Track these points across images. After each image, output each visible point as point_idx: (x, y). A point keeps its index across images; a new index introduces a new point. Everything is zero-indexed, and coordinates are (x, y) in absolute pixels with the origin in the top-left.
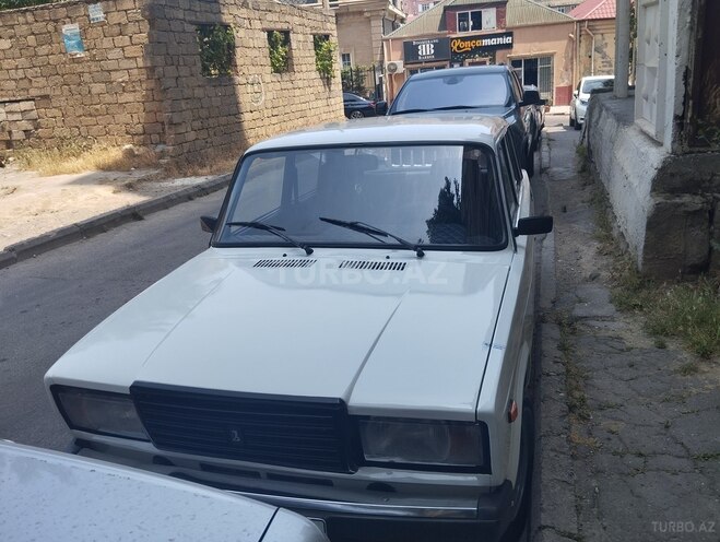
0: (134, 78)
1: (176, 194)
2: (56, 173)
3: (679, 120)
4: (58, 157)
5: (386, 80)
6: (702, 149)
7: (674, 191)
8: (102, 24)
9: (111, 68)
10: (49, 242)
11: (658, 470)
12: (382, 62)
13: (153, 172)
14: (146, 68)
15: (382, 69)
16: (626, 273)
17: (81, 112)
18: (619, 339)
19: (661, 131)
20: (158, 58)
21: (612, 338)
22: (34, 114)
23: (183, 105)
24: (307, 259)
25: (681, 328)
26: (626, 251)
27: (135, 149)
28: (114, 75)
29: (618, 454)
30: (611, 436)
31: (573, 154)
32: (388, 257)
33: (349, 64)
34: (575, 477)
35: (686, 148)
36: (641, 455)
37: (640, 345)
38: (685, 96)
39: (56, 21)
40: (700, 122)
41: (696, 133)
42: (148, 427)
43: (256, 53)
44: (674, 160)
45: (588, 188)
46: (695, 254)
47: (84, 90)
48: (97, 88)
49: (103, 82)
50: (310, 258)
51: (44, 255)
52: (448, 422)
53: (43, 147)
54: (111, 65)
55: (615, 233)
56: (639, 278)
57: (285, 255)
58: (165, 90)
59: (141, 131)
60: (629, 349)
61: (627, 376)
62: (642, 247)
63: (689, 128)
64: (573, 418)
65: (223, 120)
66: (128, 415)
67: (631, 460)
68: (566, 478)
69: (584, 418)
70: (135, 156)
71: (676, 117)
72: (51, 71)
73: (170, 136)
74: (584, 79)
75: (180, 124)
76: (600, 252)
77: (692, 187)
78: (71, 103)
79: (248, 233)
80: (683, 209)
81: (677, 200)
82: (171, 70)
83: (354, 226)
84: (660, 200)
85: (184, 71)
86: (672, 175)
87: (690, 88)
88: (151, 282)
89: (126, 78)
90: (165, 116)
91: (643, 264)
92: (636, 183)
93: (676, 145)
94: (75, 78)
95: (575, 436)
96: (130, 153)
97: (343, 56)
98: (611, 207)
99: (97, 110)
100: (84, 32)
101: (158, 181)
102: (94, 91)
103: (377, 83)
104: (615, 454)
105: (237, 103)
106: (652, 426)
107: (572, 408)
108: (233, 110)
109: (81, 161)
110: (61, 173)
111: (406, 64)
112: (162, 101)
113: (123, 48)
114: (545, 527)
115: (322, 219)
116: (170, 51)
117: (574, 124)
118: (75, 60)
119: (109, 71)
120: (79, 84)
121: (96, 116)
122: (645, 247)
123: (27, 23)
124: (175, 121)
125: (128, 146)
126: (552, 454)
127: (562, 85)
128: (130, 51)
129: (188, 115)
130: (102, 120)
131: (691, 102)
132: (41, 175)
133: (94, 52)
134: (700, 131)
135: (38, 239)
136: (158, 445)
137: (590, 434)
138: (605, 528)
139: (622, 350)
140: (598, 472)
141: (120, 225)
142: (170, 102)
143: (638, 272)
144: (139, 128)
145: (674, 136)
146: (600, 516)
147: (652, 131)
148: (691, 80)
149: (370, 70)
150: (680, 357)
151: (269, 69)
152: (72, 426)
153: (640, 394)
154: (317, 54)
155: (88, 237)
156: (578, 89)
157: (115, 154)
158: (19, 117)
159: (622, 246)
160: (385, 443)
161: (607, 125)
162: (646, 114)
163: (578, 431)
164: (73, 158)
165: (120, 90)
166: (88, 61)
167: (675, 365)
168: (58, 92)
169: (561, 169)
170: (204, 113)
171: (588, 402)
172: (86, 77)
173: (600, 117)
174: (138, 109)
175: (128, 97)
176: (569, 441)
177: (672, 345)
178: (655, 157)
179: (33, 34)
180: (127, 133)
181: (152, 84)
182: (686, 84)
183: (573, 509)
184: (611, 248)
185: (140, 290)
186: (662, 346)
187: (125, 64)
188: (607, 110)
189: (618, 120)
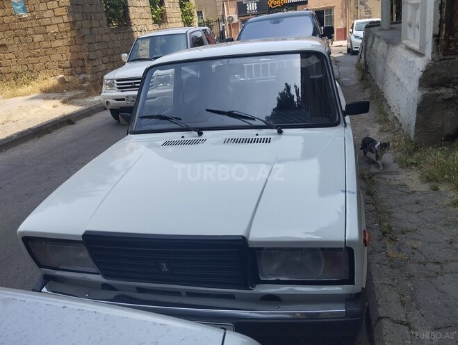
0: (62, 30)
1: (95, 106)
2: (14, 96)
3: (436, 37)
4: (14, 85)
5: (227, 27)
6: (452, 57)
7: (434, 86)
9: (46, 23)
10: (13, 141)
11: (451, 272)
12: (223, 16)
13: (79, 92)
14: (70, 22)
15: (224, 21)
16: (403, 143)
17: (28, 54)
18: (405, 185)
19: (423, 46)
20: (77, 15)
21: (401, 186)
23: (96, 46)
24: (199, 138)
25: (446, 176)
26: (400, 129)
27: (65, 78)
28: (48, 29)
29: (422, 263)
30: (415, 251)
31: (354, 69)
32: (257, 135)
33: (202, 18)
34: (396, 281)
35: (441, 56)
36: (437, 263)
37: (421, 189)
38: (440, 21)
40: (451, 38)
41: (448, 45)
42: (98, 264)
43: (142, 10)
44: (434, 65)
45: (367, 91)
46: (449, 128)
47: (29, 39)
48: (38, 38)
49: (41, 34)
50: (202, 138)
51: (10, 150)
52: (323, 249)
53: (4, 80)
54: (46, 22)
55: (390, 118)
56: (413, 145)
57: (183, 137)
58: (83, 37)
59: (69, 65)
60: (414, 192)
61: (416, 210)
62: (414, 124)
63: (443, 43)
64: (386, 240)
66: (81, 255)
67: (431, 267)
68: (390, 282)
69: (393, 240)
70: (66, 82)
71: (434, 36)
72: (6, 28)
73: (89, 68)
74: (356, 22)
75: (94, 59)
76: (382, 131)
77: (446, 82)
78: (21, 49)
79: (154, 124)
80: (441, 97)
81: (437, 92)
82: (86, 23)
83: (231, 114)
84: (425, 92)
85: (95, 24)
86: (433, 75)
87: (444, 15)
88: (84, 164)
89: (57, 30)
90: (84, 55)
91: (415, 136)
92: (406, 82)
93: (434, 55)
94: (22, 32)
95: (390, 253)
96: (62, 80)
97: (198, 13)
98: (386, 101)
99: (38, 52)
101: (83, 98)
102: (36, 40)
103: (221, 30)
104: (420, 263)
105: (131, 45)
106: (441, 243)
107: (384, 234)
109: (30, 87)
110: (17, 96)
111: (239, 17)
112: (81, 45)
113: (53, 10)
114: (382, 318)
115: (208, 110)
116: (85, 11)
117: (351, 51)
118: (21, 20)
119: (45, 26)
120: (26, 36)
121: (38, 57)
122: (416, 124)
124: (92, 56)
125: (61, 76)
126: (378, 266)
127: (340, 27)
128: (59, 12)
129: (99, 53)
130: (43, 59)
131: (444, 25)
132: (4, 98)
133: (34, 13)
134: (452, 44)
135: (5, 139)
136: (106, 276)
137: (399, 250)
138: (423, 316)
139: (409, 193)
140: (410, 277)
141: (60, 128)
142: (87, 44)
143: (410, 141)
144: (68, 63)
145: (433, 48)
146: (418, 307)
147: (416, 47)
148: (444, 10)
149: (216, 22)
150: (449, 195)
151: (151, 21)
152: (40, 266)
153: (427, 222)
154: (182, 11)
155: (39, 137)
156: (352, 28)
157: (52, 81)
159: (397, 126)
160: (275, 266)
161: (380, 47)
162: (410, 36)
163: (391, 249)
164: (26, 86)
165: (53, 38)
166: (30, 20)
167: (447, 201)
168: (12, 42)
169: (347, 79)
170: (110, 52)
171: (394, 229)
172: (30, 31)
173: (373, 43)
174: (66, 50)
175: (59, 43)
176: (387, 256)
177: (442, 188)
178: (420, 64)
180: (60, 67)
181: (74, 33)
182: (441, 13)
183: (400, 304)
184: (388, 128)
185: (77, 170)
186: (436, 189)
187: (55, 20)
188: (379, 37)
189: (388, 43)
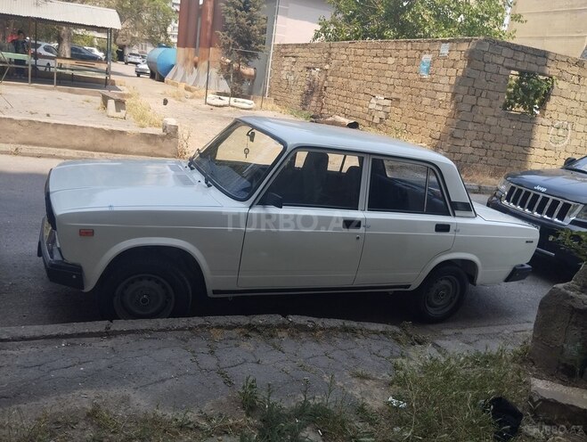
0: (448, 100)
8: (445, 58)
9: (438, 89)
17: (412, 114)
20: (462, 88)
22: (388, 109)
28: (438, 95)
39: (421, 51)
47: (419, 99)
48: (426, 101)
49: (430, 98)
54: (439, 87)
58: (459, 112)
59: (438, 137)
65: (508, 147)
72: (407, 84)
73: (448, 144)
78: (409, 107)
82: (471, 99)
85: (483, 102)
89: (444, 98)
90: (450, 130)
94: (417, 91)
99: (420, 116)
100: (433, 61)
102: (424, 103)
105: (530, 139)
108: (525, 142)
113: (450, 77)
116: (476, 86)
118: (422, 80)
119: (437, 91)
120: (418, 96)
121: (418, 120)
123: (407, 50)
124: (456, 135)
130: (420, 123)
133: (433, 76)
142: (458, 121)
144: (438, 135)
158: (380, 108)
165: (437, 106)
166: (428, 82)
168: (405, 98)
170: (489, 137)
172: (423, 92)
174: (442, 121)
175: (440, 112)
179: (407, 57)
180: (430, 136)
187: (447, 89)
